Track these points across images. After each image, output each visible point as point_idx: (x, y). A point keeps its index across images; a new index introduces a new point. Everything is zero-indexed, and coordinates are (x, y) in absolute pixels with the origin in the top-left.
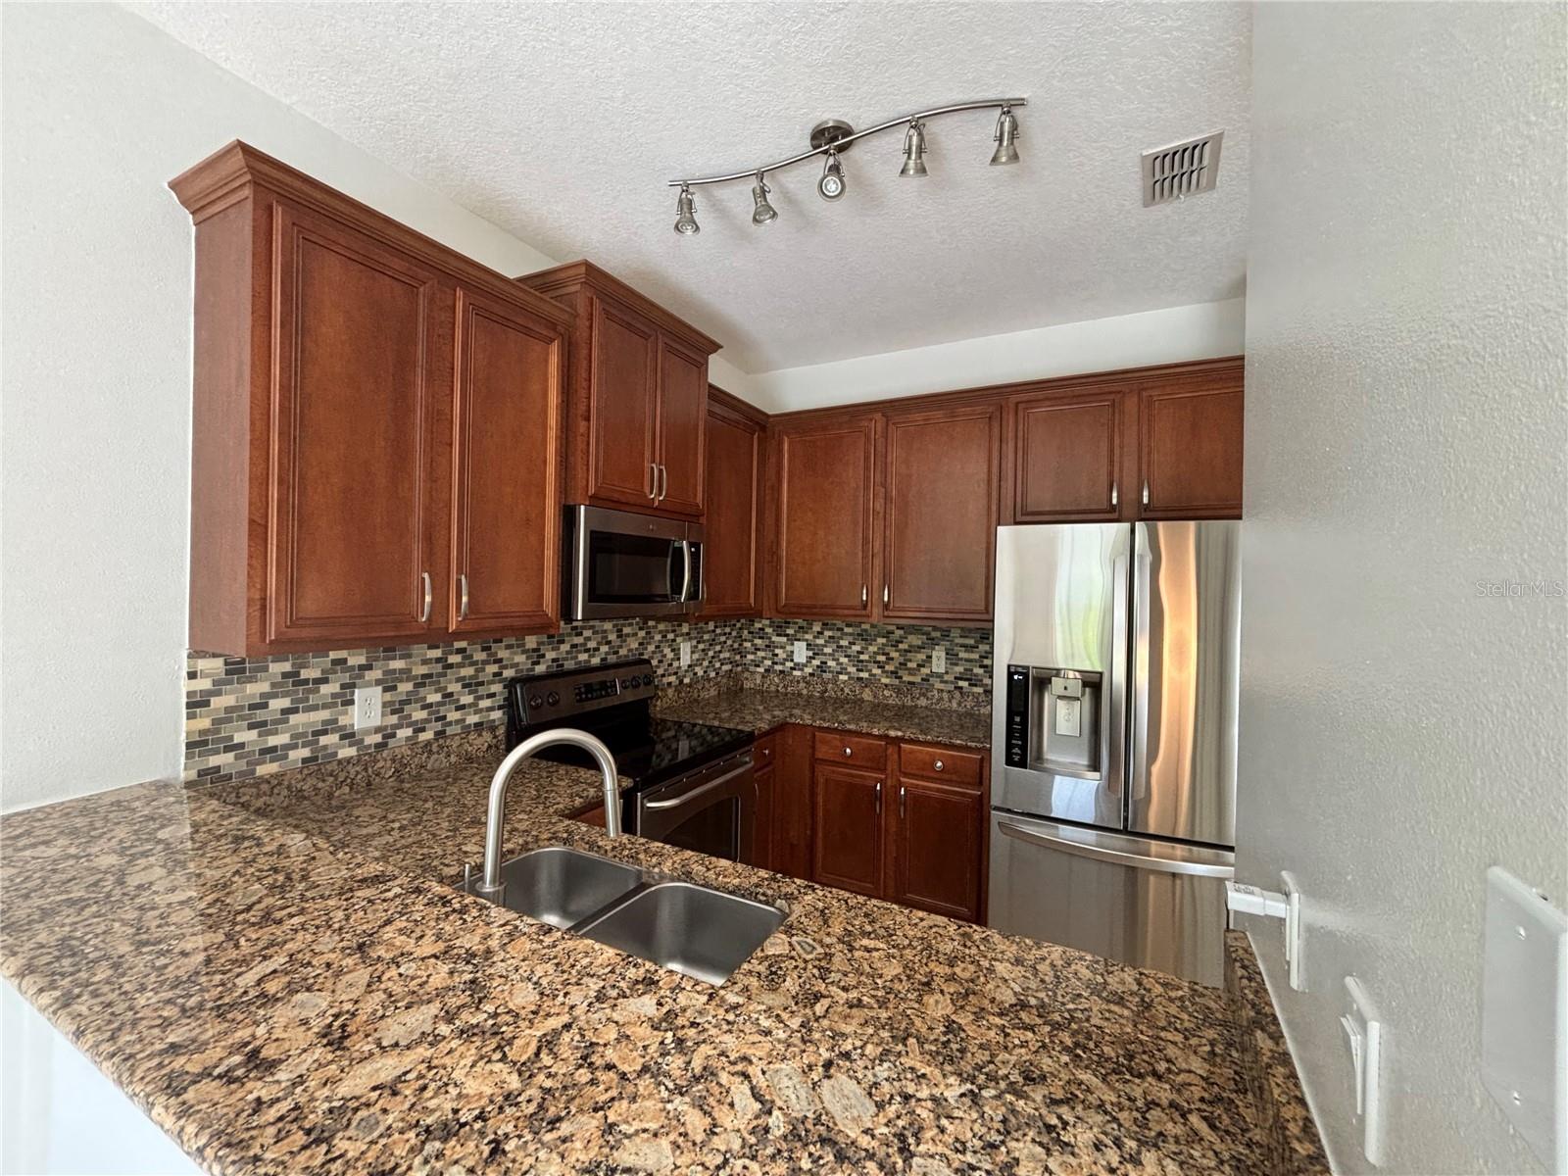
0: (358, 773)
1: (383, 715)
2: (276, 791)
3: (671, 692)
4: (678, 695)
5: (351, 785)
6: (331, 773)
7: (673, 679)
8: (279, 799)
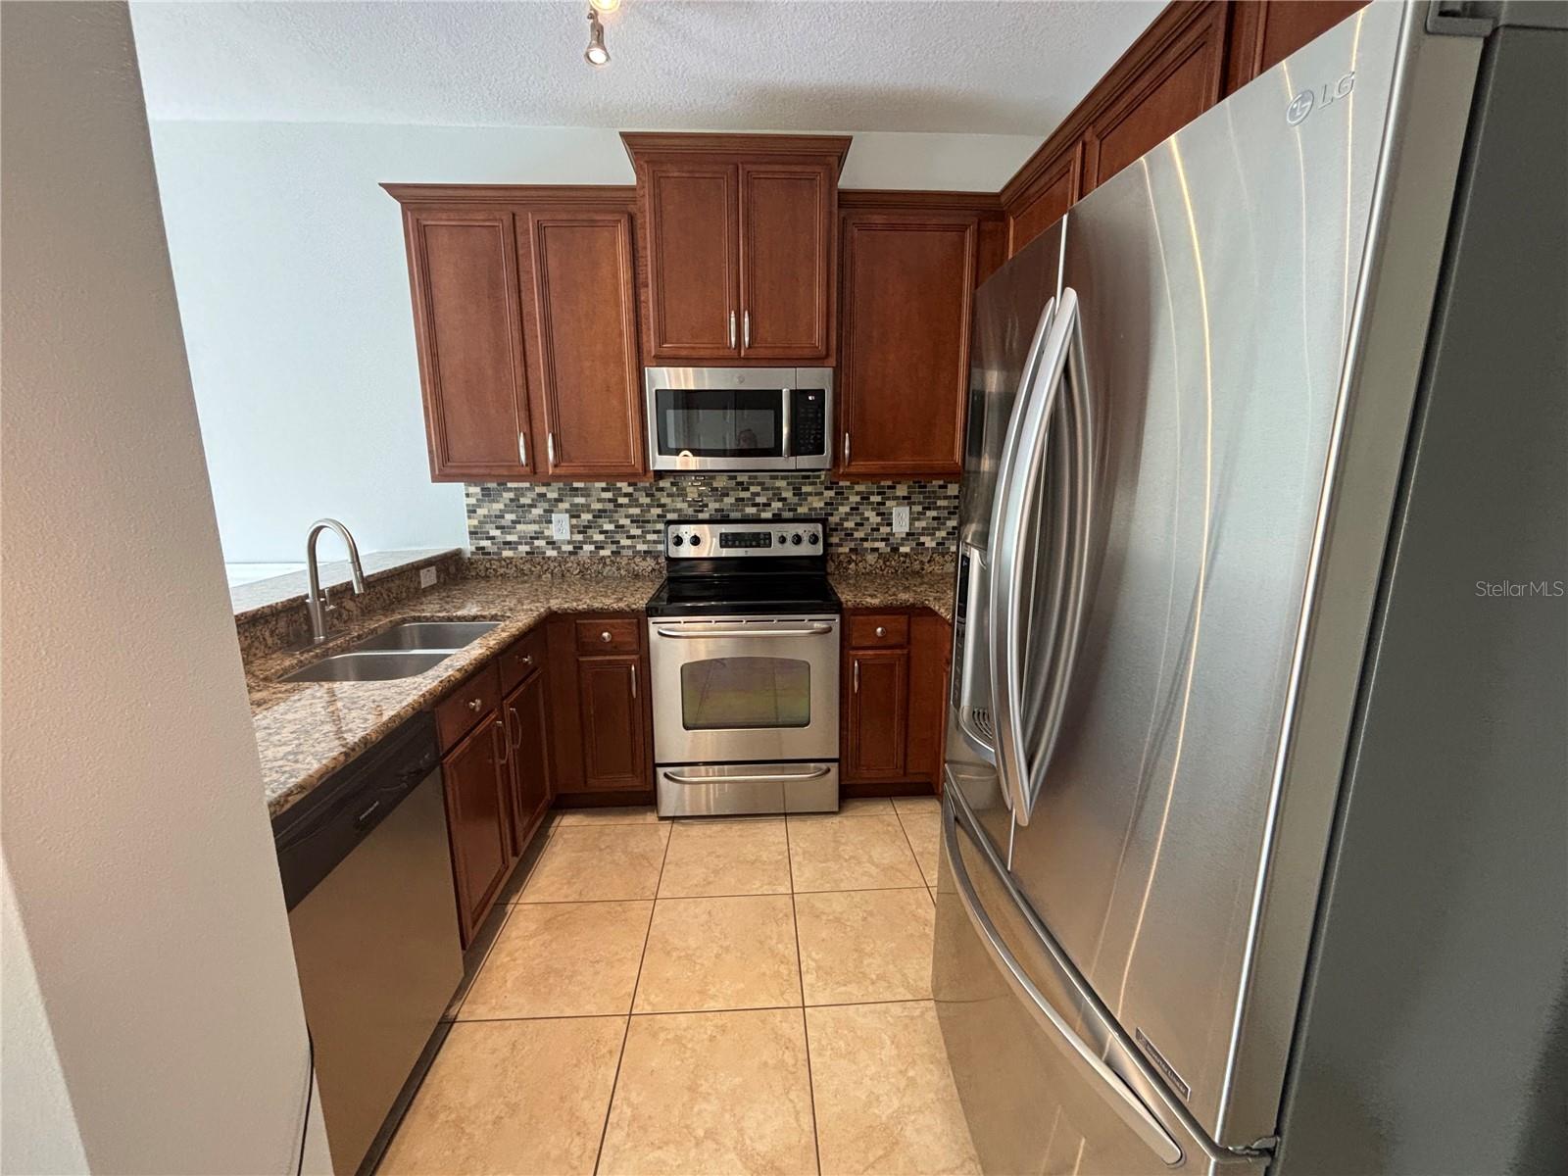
0: (555, 567)
1: (572, 533)
2: (510, 566)
3: (871, 558)
4: (884, 563)
5: (552, 574)
6: (539, 564)
7: (881, 545)
8: (512, 571)
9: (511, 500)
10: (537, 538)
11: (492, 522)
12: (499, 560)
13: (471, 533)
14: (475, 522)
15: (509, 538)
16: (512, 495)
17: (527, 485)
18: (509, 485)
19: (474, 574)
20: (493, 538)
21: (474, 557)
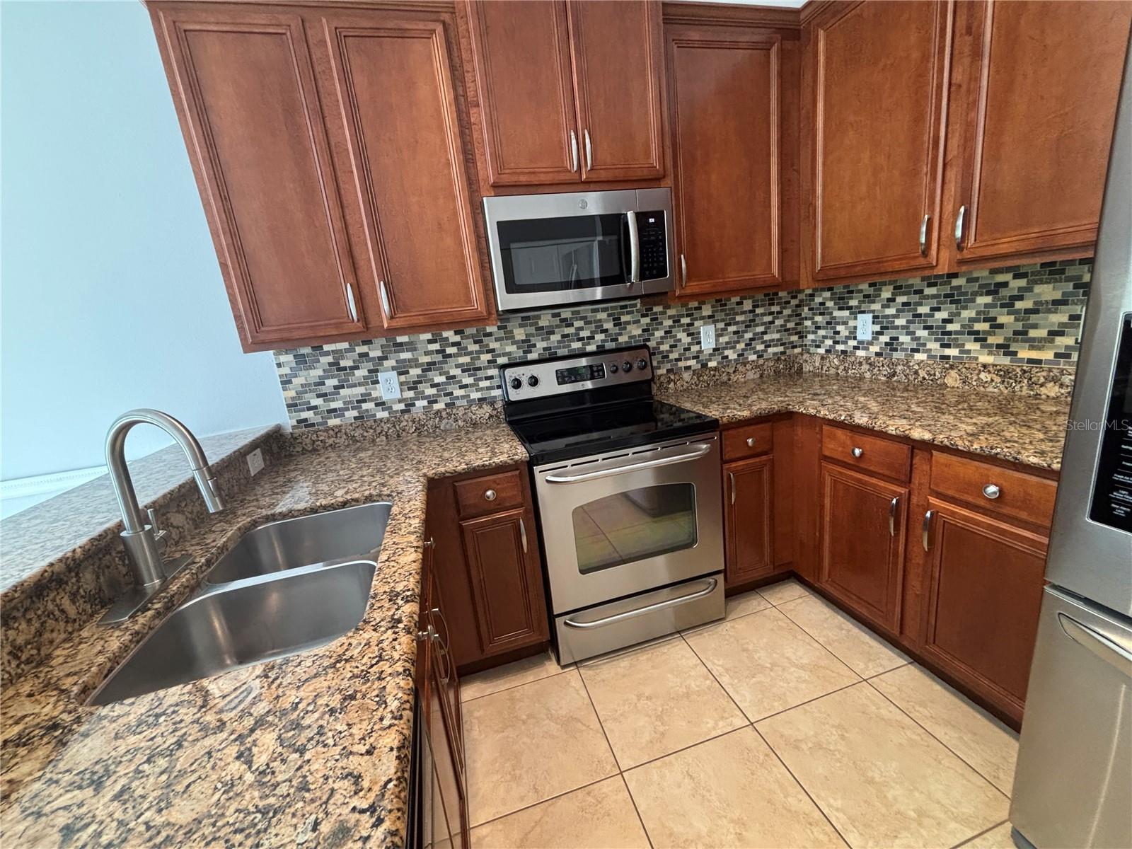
0: (389, 429)
1: (401, 391)
2: (338, 435)
3: (687, 376)
4: (698, 379)
5: (387, 436)
6: (371, 428)
7: (692, 363)
8: (342, 440)
10: (364, 401)
11: (311, 391)
12: (326, 431)
13: (289, 406)
14: (293, 393)
16: (330, 359)
17: (345, 345)
18: (326, 348)
19: (299, 449)
20: (315, 408)
21: (296, 431)
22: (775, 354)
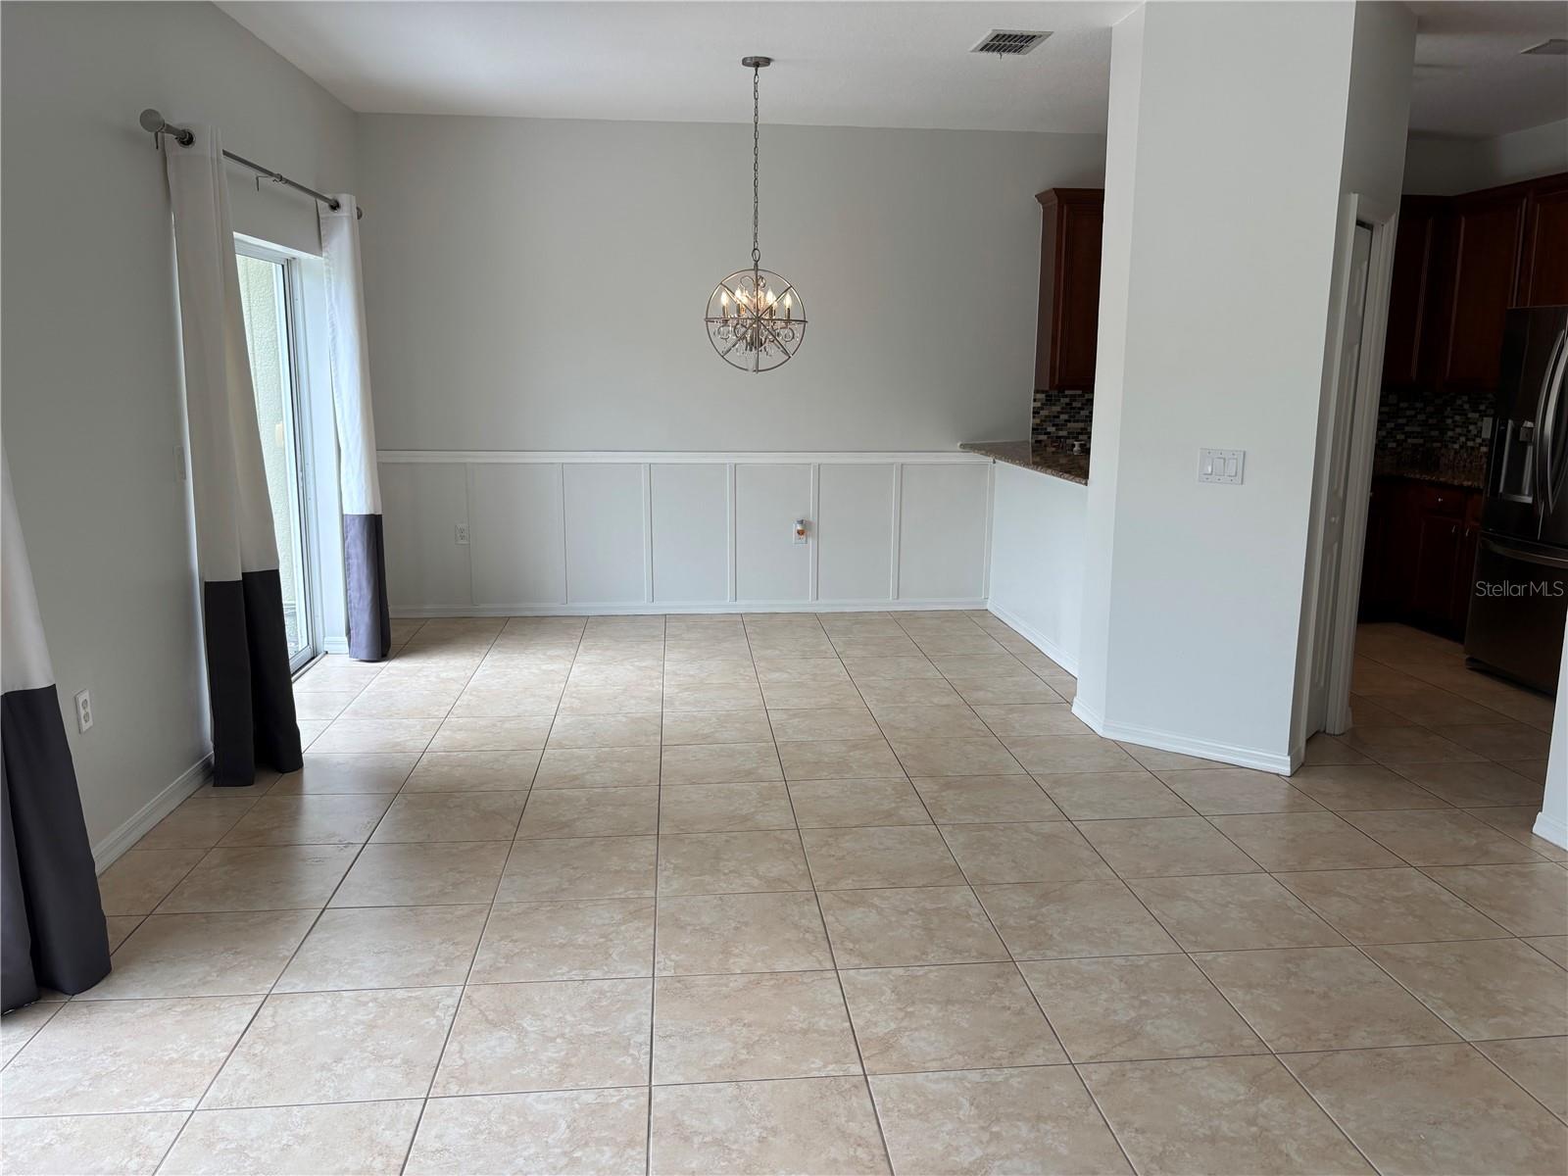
9: (1067, 404)
10: (1082, 434)
11: (1050, 421)
13: (1033, 429)
14: (1038, 421)
15: (1061, 433)
16: (1067, 400)
17: (1079, 392)
18: (1067, 392)
20: (1049, 433)
22: (1413, 445)
